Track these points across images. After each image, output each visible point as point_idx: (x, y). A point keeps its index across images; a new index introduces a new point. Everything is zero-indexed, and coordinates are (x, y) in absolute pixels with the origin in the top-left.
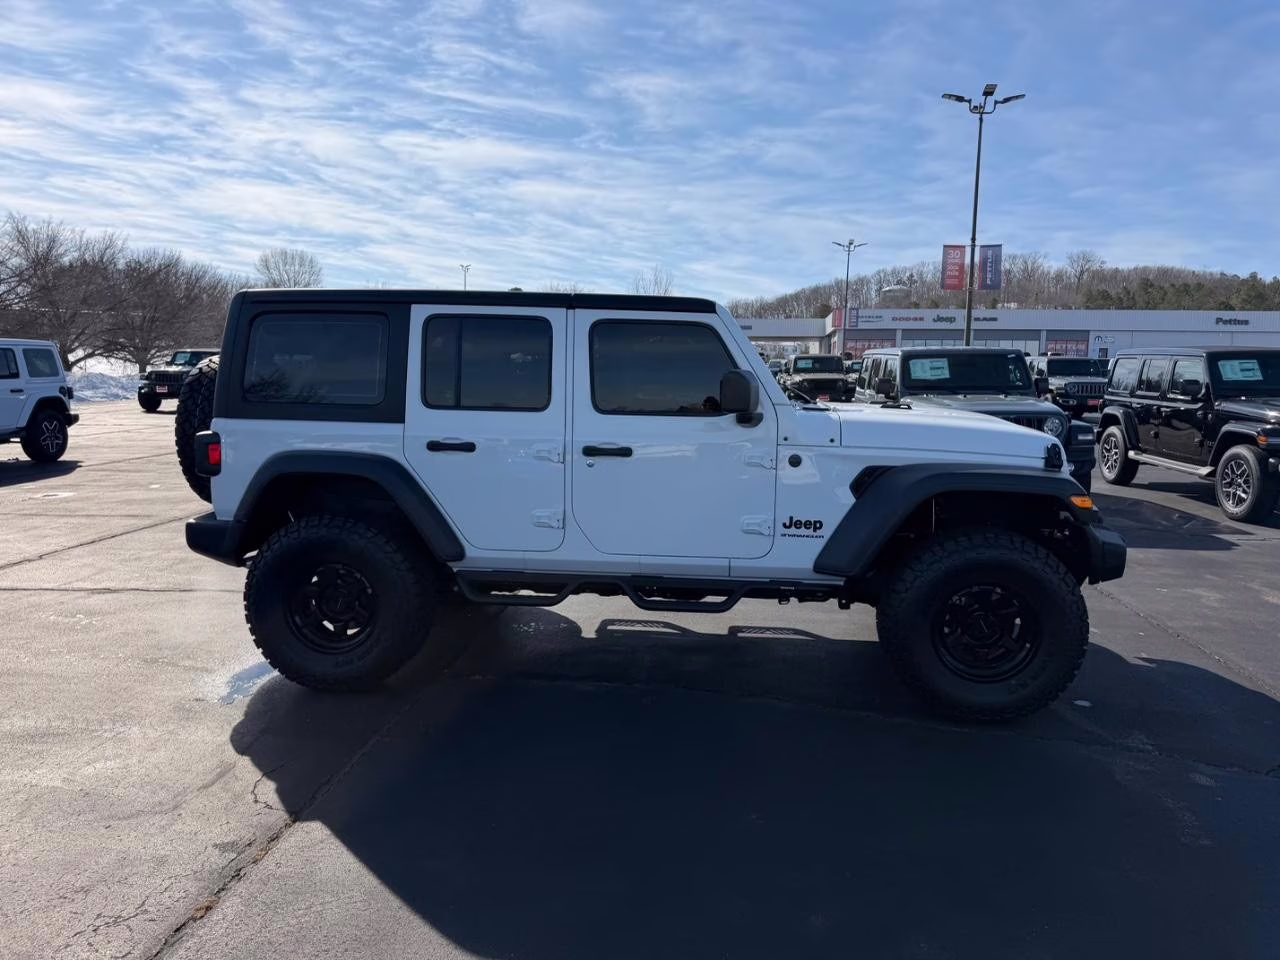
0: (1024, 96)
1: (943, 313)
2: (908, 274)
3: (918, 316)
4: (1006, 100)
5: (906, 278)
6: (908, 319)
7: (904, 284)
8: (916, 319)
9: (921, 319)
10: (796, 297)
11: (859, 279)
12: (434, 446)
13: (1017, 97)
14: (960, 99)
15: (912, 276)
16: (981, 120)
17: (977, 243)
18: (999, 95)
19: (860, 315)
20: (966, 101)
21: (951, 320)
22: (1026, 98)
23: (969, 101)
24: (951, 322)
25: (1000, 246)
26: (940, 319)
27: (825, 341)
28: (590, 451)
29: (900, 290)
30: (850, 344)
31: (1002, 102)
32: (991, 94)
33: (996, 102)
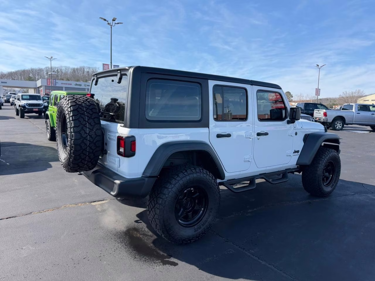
0: (122, 23)
1: (78, 83)
2: (56, 69)
3: (70, 83)
4: (118, 23)
5: (56, 71)
6: (66, 84)
7: (55, 72)
8: (69, 84)
9: (71, 84)
10: (16, 73)
11: (40, 69)
12: (219, 136)
13: (121, 23)
14: (105, 20)
15: (58, 70)
16: (111, 27)
17: (112, 64)
18: (116, 22)
19: (57, 82)
20: (107, 21)
21: (80, 85)
22: (123, 24)
23: (108, 21)
24: (80, 86)
25: (119, 66)
26: (76, 85)
27: (37, 89)
28: (259, 134)
29: (55, 74)
30: (47, 91)
31: (117, 24)
32: (115, 20)
33: (115, 23)
